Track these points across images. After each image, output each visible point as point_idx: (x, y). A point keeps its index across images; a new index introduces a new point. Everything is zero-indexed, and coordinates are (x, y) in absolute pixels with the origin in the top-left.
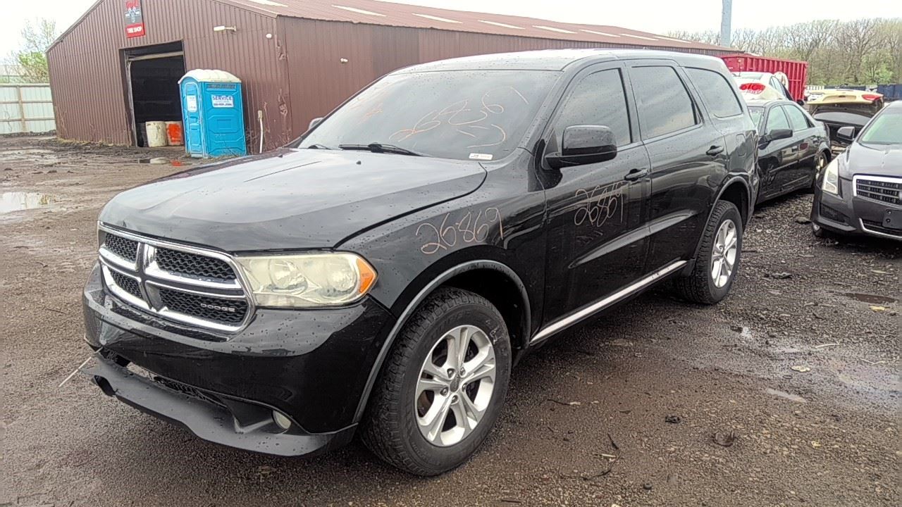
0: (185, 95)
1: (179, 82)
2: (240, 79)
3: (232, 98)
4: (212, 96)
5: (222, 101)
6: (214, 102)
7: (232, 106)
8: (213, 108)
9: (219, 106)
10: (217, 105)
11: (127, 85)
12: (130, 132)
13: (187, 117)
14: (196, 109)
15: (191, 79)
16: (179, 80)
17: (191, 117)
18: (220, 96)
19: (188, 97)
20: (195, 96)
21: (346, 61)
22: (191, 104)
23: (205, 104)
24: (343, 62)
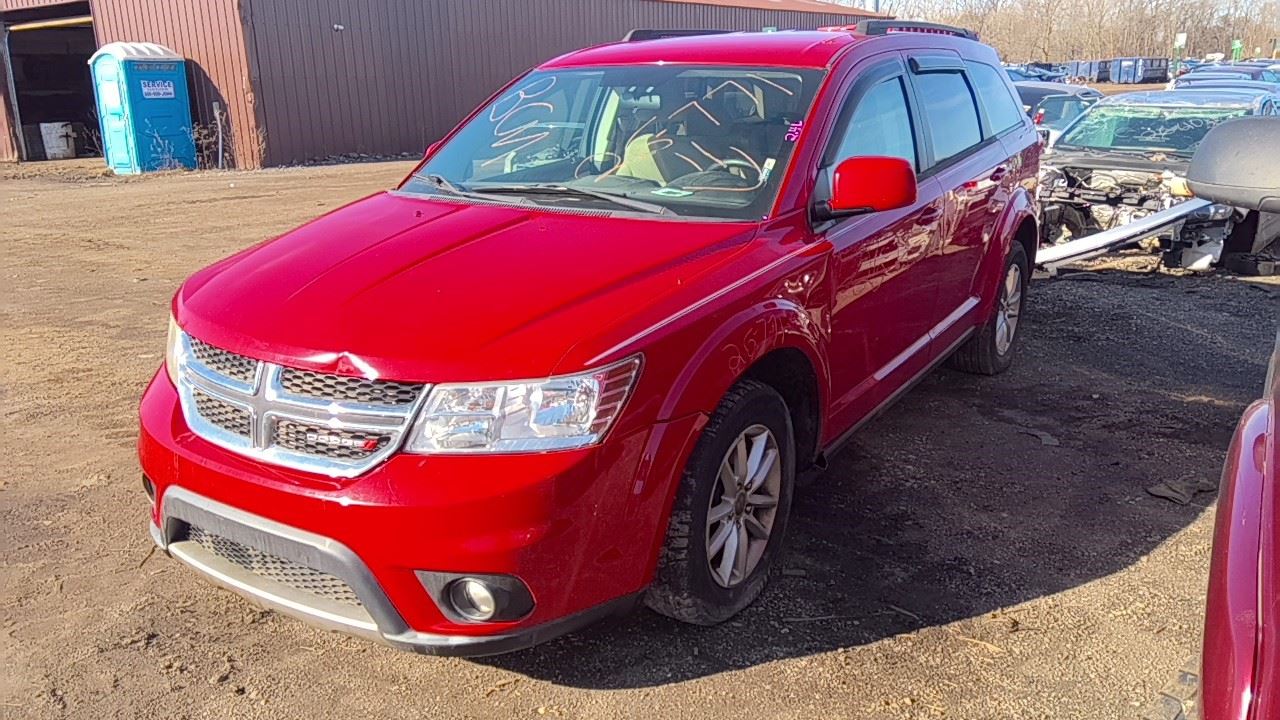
0: (99, 82)
1: (90, 62)
2: (183, 55)
3: (171, 84)
4: (142, 82)
5: (158, 89)
6: (145, 90)
7: (173, 96)
9: (153, 97)
10: (150, 94)
11: (4, 67)
12: (14, 138)
13: (104, 114)
15: (107, 56)
16: (89, 59)
17: (111, 114)
18: (153, 82)
19: (105, 85)
20: (115, 83)
21: (341, 27)
22: (109, 95)
23: (132, 93)
24: (337, 30)
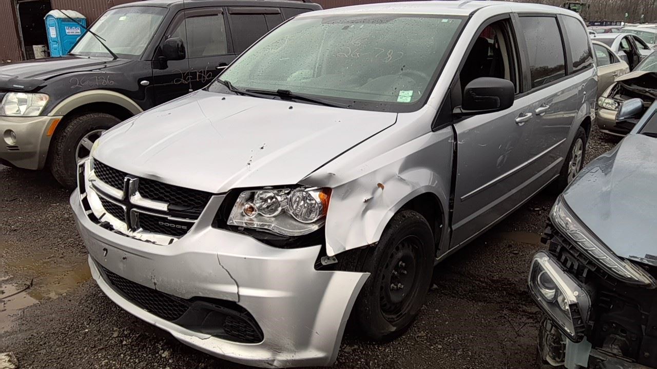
0: (48, 27)
2: (85, 16)
3: (79, 28)
5: (72, 30)
6: (67, 31)
7: (79, 34)
8: (67, 35)
9: (70, 34)
11: (17, 20)
12: (21, 52)
13: (50, 41)
14: (55, 36)
15: (51, 16)
16: (44, 17)
17: (53, 41)
18: (71, 27)
19: (50, 28)
20: (54, 28)
22: (52, 33)
23: (61, 32)
